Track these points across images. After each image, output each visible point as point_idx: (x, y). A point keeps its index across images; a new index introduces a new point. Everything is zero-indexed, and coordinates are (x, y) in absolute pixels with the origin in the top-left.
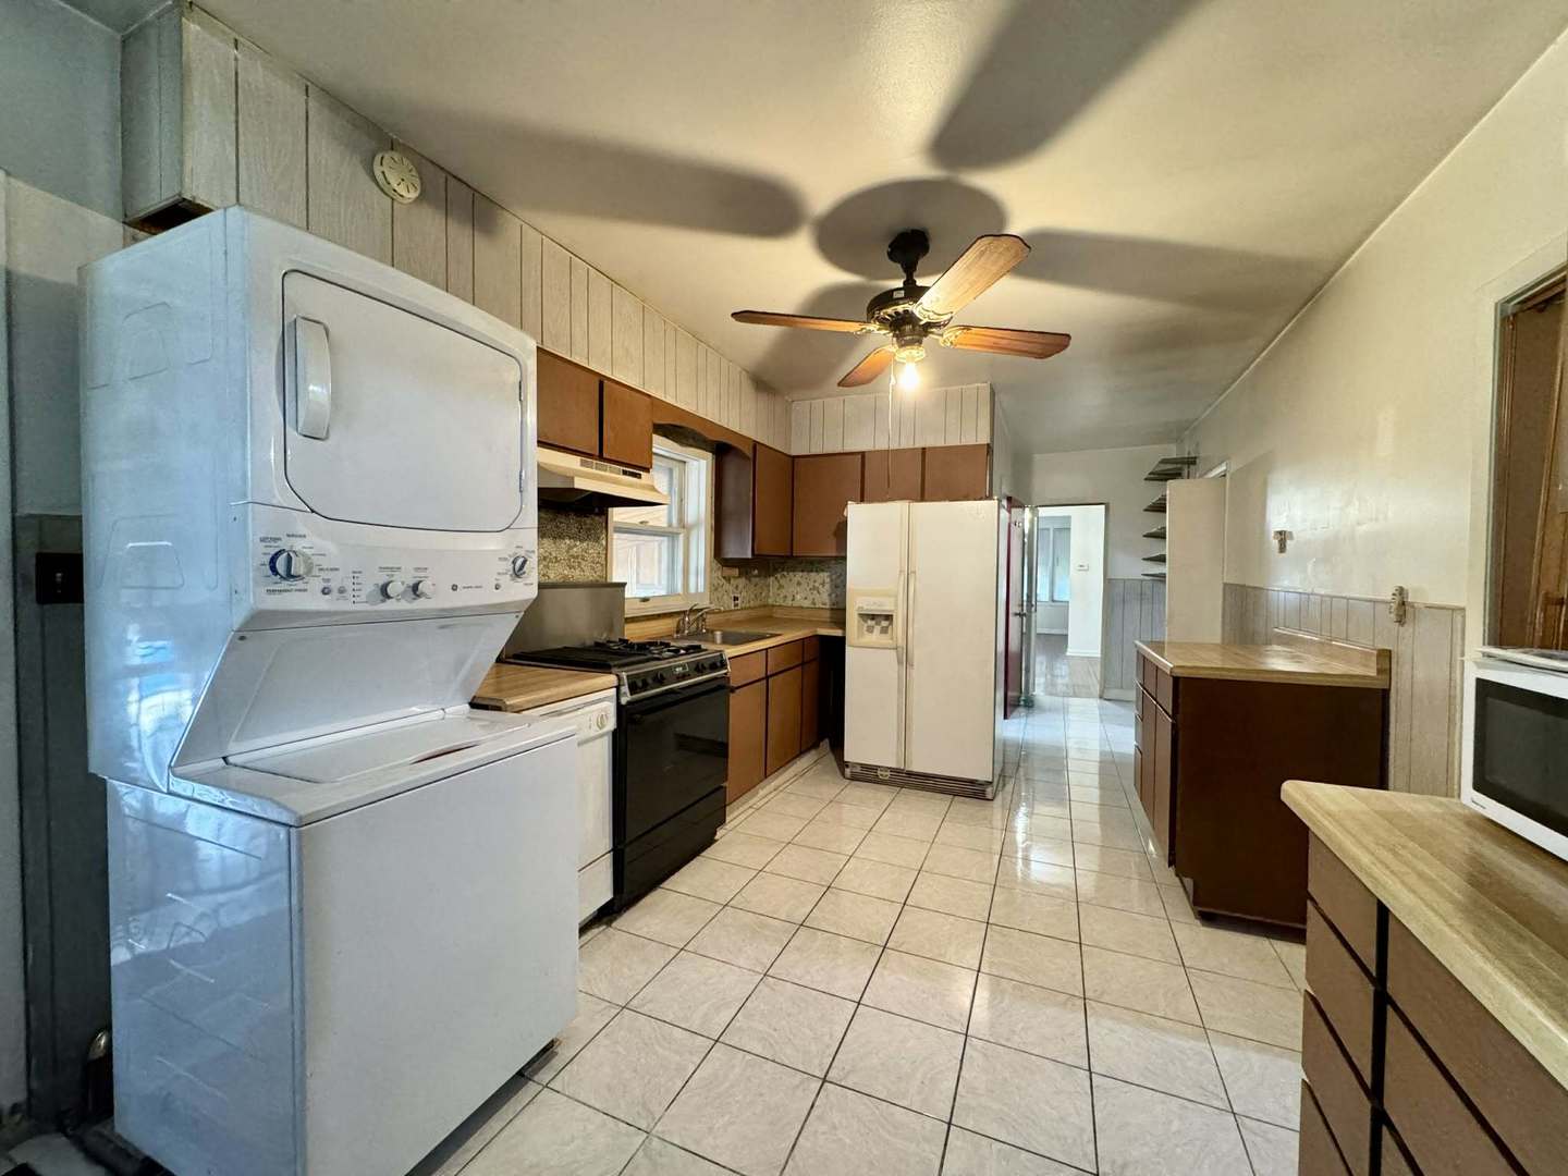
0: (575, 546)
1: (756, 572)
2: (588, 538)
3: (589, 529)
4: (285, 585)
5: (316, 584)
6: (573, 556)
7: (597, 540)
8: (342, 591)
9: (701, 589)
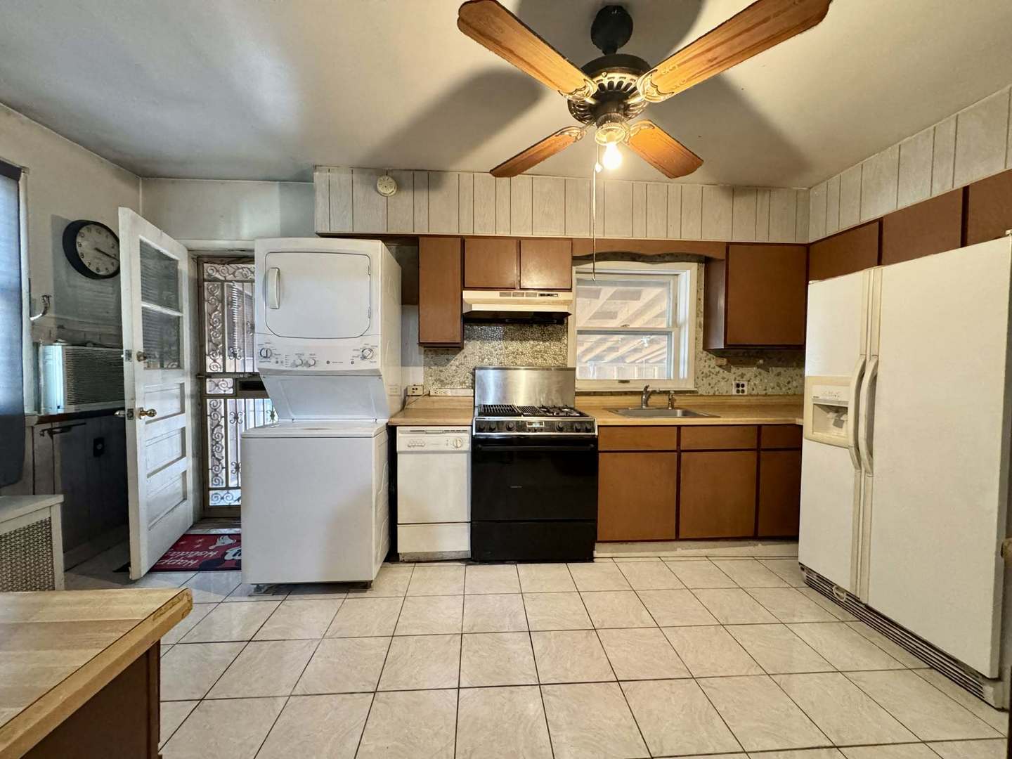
0: (539, 345)
1: (761, 361)
2: (550, 339)
3: (552, 334)
4: (264, 360)
5: (273, 360)
6: (536, 351)
7: (560, 340)
8: (282, 362)
9: (686, 376)
